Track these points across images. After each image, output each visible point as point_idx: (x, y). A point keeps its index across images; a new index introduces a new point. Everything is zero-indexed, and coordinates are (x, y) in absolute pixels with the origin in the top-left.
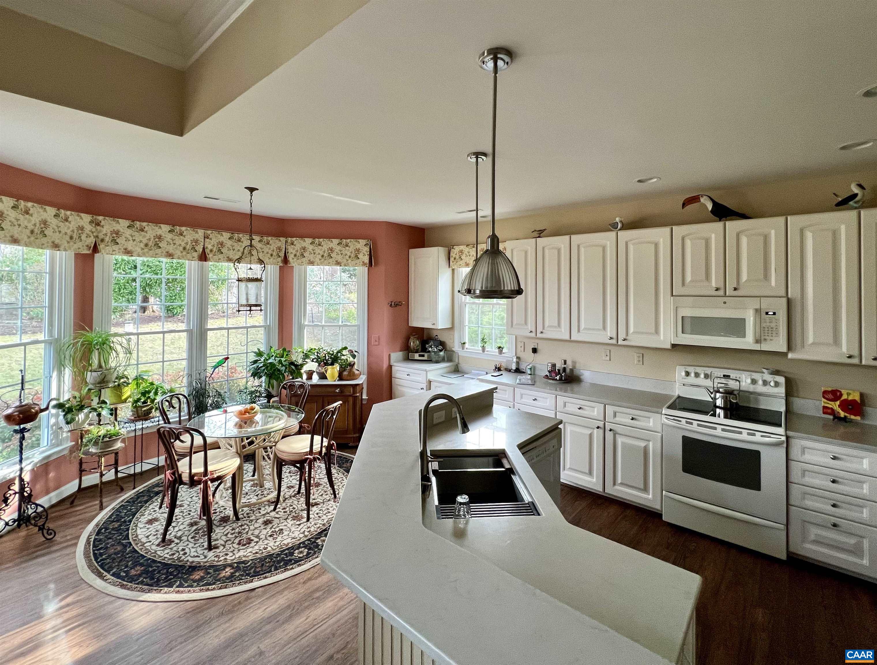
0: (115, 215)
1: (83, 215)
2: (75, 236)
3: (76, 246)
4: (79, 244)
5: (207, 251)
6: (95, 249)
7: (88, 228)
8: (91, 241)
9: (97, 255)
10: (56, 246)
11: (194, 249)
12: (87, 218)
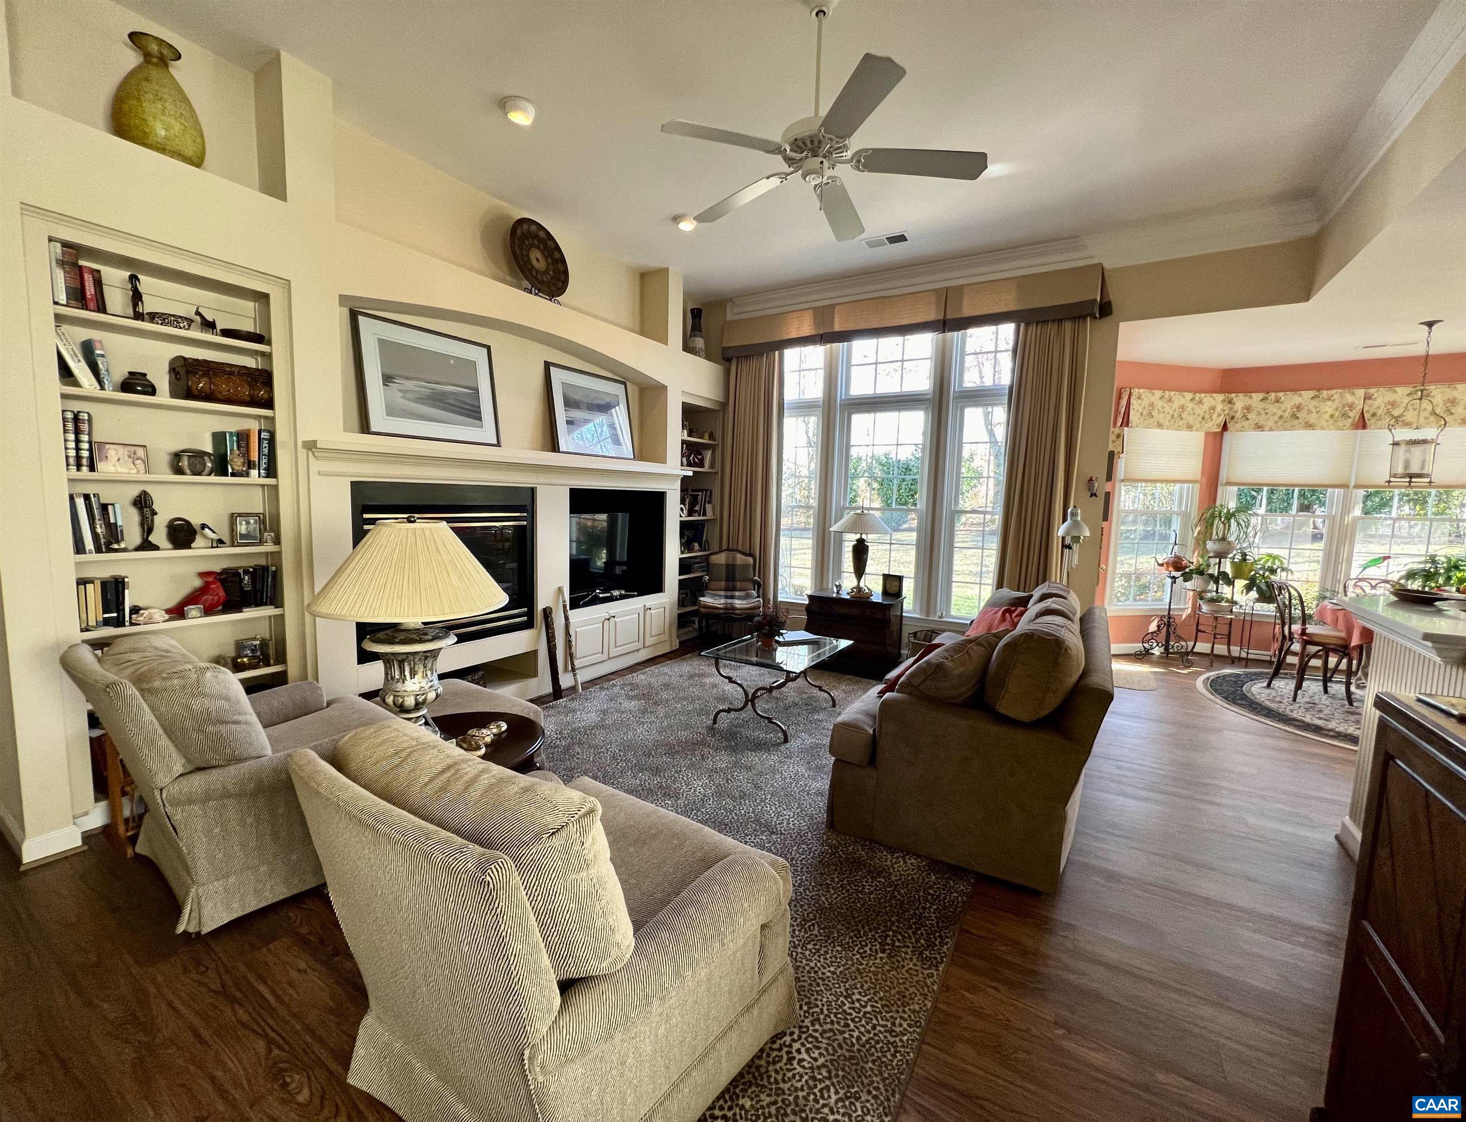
0: (1247, 391)
1: (1215, 395)
2: (1207, 416)
3: (1207, 426)
4: (1210, 424)
5: (1367, 416)
6: (1225, 427)
7: (1219, 407)
8: (1221, 420)
9: (1226, 433)
10: (1190, 427)
11: (1345, 415)
12: (1220, 397)
